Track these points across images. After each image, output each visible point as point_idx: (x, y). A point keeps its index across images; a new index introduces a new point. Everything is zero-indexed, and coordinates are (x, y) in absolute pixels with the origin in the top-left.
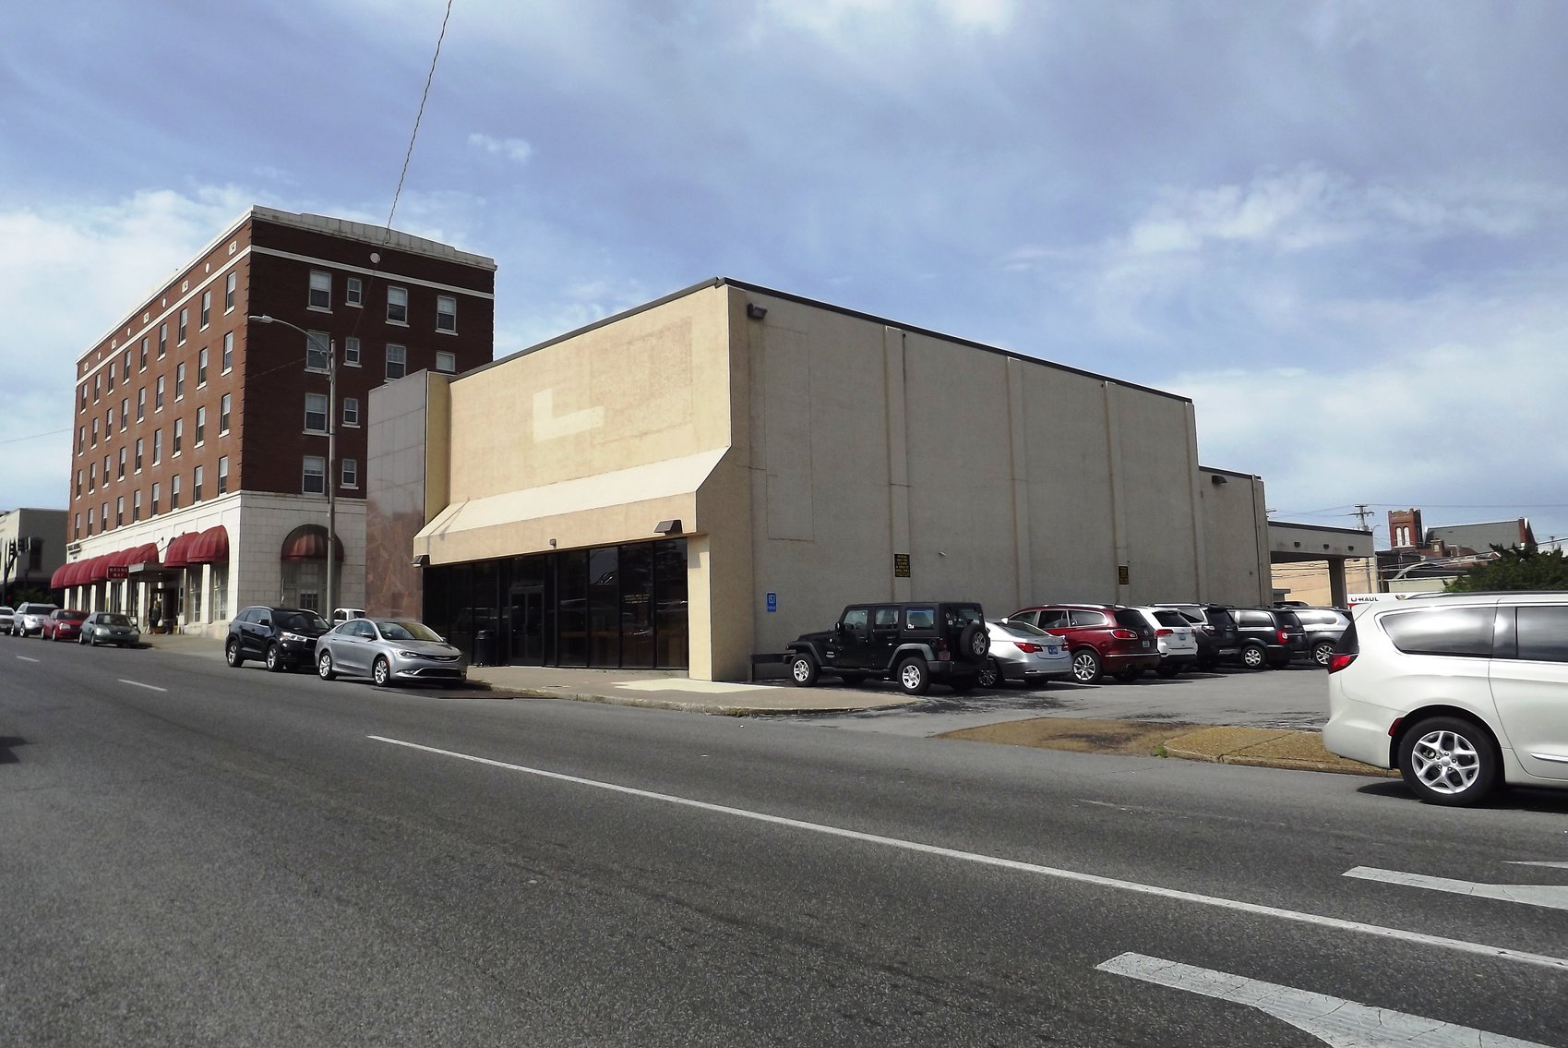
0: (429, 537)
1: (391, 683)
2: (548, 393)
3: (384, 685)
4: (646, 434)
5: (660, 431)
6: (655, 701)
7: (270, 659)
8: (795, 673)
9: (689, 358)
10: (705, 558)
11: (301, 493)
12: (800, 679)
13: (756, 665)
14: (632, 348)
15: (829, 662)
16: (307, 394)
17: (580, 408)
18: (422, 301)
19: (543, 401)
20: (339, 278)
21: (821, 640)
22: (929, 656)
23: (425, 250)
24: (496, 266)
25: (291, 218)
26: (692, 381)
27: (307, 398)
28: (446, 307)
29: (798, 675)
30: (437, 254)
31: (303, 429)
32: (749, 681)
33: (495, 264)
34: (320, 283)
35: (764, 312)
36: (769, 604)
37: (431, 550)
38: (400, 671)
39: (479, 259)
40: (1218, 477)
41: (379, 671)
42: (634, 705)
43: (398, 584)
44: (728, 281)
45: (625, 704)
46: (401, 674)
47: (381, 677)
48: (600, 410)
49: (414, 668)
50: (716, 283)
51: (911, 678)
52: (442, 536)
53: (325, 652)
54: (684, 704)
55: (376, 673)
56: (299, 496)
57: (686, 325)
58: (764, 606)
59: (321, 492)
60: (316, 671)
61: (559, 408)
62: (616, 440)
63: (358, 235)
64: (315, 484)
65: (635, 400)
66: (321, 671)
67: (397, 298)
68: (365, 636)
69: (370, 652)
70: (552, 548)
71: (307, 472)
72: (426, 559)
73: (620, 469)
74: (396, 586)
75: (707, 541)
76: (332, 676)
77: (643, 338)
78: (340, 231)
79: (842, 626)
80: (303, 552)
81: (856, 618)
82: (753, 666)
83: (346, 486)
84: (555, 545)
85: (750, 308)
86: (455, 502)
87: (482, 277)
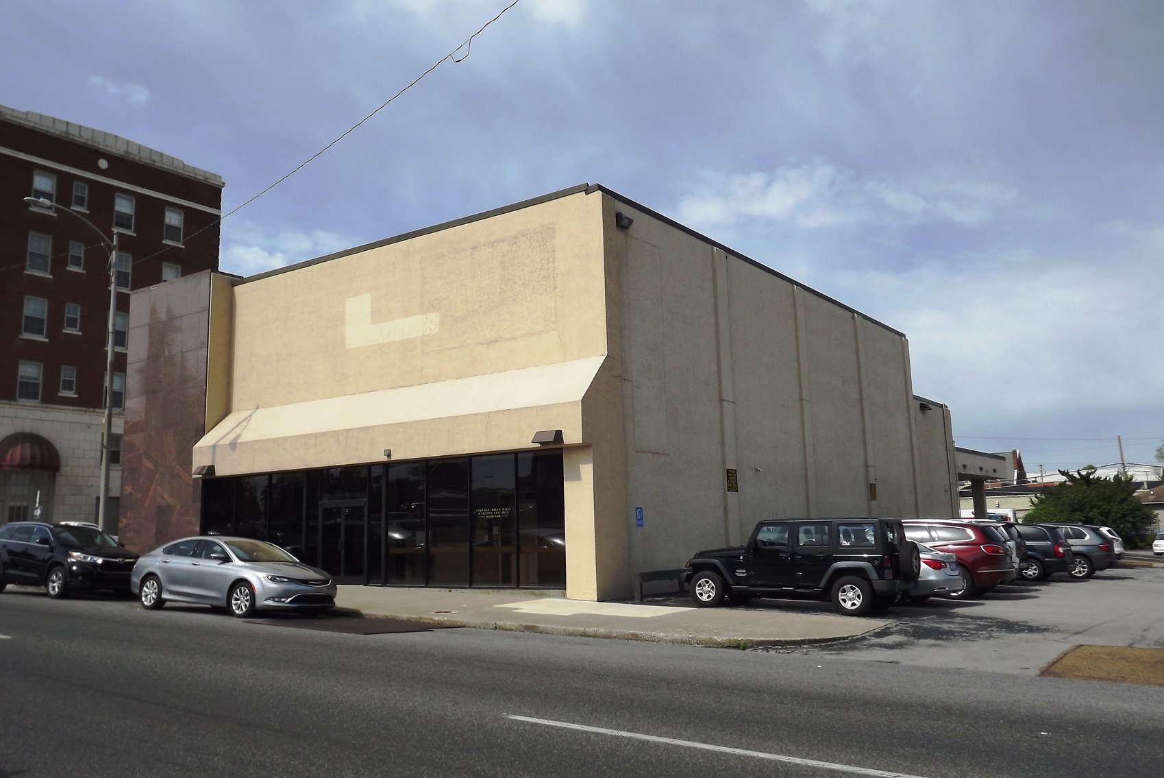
0: (214, 447)
1: (254, 612)
2: (366, 299)
3: (245, 616)
4: (496, 341)
5: (514, 338)
6: (615, 631)
7: (51, 584)
8: (698, 592)
9: (551, 265)
10: (587, 471)
11: (14, 399)
12: (704, 598)
13: (643, 583)
14: (477, 254)
15: (739, 580)
16: (26, 297)
17: (407, 314)
18: (150, 212)
19: (358, 308)
20: (65, 182)
21: (730, 559)
22: (874, 575)
23: (154, 161)
24: (224, 184)
25: (15, 114)
26: (555, 288)
27: (25, 302)
28: (173, 219)
29: (701, 594)
30: (166, 166)
31: (20, 333)
32: (637, 601)
33: (223, 180)
34: (42, 183)
35: (631, 221)
36: (638, 519)
37: (216, 459)
38: (269, 599)
39: (207, 175)
40: (925, 406)
41: (237, 600)
42: (584, 635)
43: (166, 496)
44: (600, 188)
45: (571, 634)
46: (270, 603)
47: (240, 604)
48: (434, 317)
49: (286, 594)
50: (587, 190)
51: (851, 598)
52: (233, 445)
53: (151, 576)
54: (661, 635)
55: (234, 602)
56: (13, 402)
57: (548, 231)
58: (633, 521)
59: (38, 399)
60: (137, 598)
61: (378, 315)
62: (456, 348)
63: (85, 138)
64: (29, 391)
65: (481, 307)
66: (143, 599)
67: (124, 206)
68: (216, 558)
69: (223, 576)
70: (385, 459)
71: (22, 377)
72: (211, 469)
73: (461, 376)
74: (163, 499)
75: (591, 452)
76: (159, 604)
77: (492, 244)
78: (68, 134)
79: (756, 542)
80: (17, 461)
81: (766, 535)
82: (641, 584)
83: (64, 393)
84: (389, 455)
85: (619, 216)
86: (239, 410)
87: (210, 192)
